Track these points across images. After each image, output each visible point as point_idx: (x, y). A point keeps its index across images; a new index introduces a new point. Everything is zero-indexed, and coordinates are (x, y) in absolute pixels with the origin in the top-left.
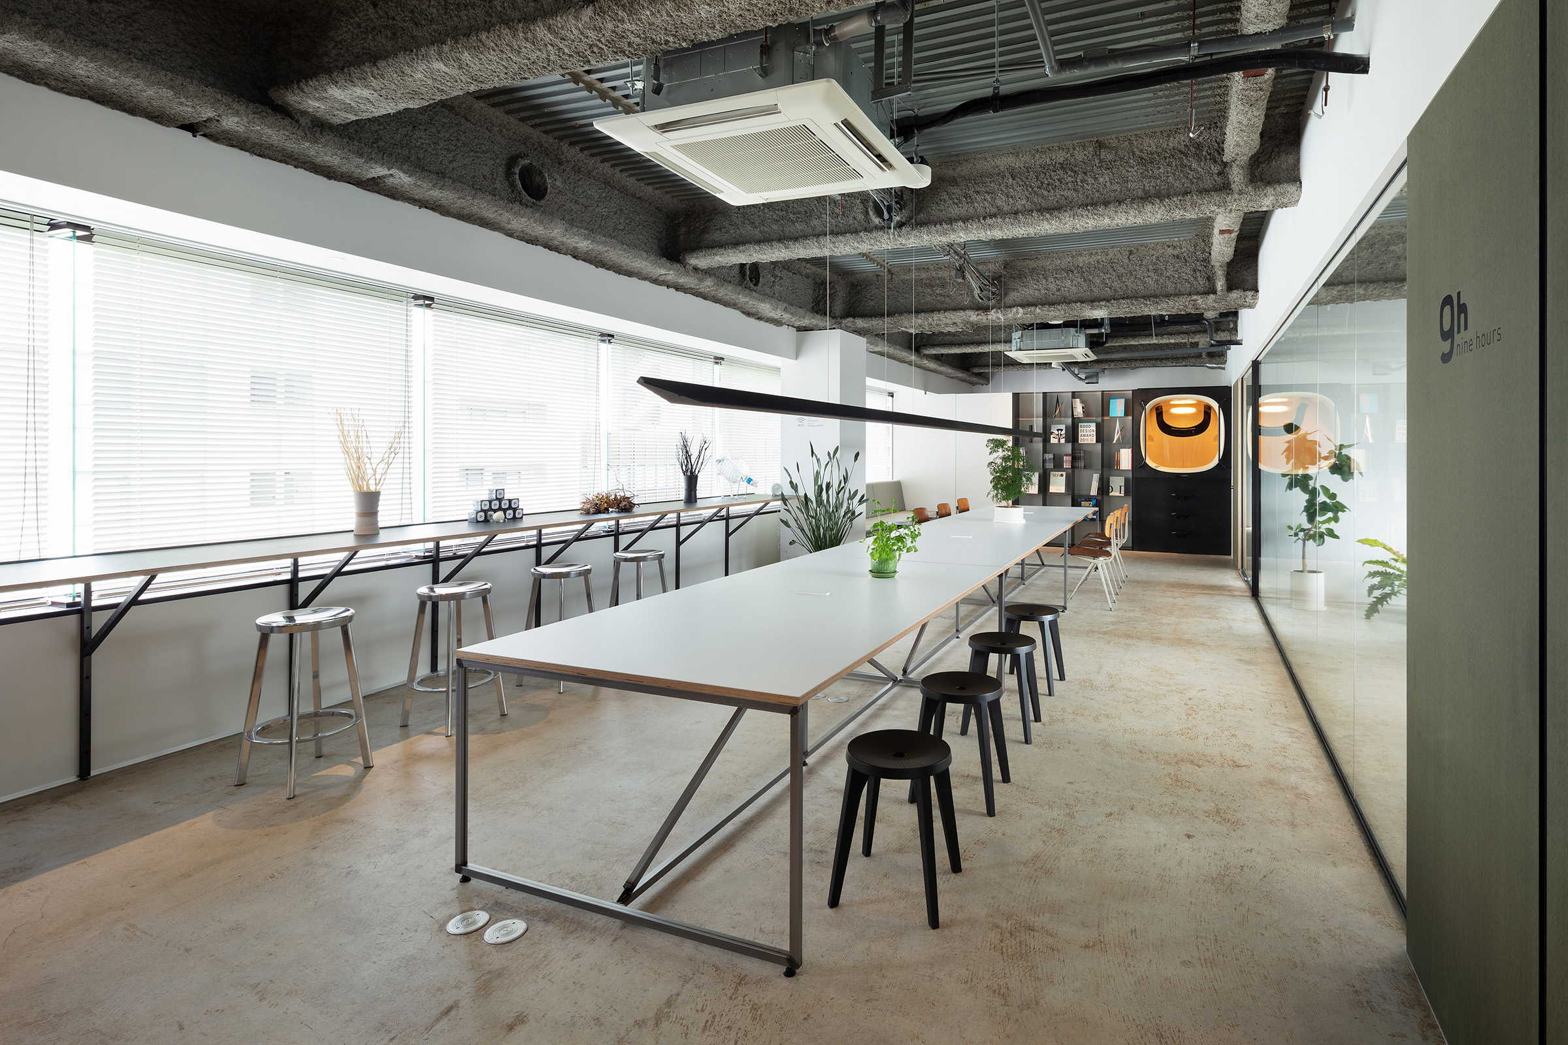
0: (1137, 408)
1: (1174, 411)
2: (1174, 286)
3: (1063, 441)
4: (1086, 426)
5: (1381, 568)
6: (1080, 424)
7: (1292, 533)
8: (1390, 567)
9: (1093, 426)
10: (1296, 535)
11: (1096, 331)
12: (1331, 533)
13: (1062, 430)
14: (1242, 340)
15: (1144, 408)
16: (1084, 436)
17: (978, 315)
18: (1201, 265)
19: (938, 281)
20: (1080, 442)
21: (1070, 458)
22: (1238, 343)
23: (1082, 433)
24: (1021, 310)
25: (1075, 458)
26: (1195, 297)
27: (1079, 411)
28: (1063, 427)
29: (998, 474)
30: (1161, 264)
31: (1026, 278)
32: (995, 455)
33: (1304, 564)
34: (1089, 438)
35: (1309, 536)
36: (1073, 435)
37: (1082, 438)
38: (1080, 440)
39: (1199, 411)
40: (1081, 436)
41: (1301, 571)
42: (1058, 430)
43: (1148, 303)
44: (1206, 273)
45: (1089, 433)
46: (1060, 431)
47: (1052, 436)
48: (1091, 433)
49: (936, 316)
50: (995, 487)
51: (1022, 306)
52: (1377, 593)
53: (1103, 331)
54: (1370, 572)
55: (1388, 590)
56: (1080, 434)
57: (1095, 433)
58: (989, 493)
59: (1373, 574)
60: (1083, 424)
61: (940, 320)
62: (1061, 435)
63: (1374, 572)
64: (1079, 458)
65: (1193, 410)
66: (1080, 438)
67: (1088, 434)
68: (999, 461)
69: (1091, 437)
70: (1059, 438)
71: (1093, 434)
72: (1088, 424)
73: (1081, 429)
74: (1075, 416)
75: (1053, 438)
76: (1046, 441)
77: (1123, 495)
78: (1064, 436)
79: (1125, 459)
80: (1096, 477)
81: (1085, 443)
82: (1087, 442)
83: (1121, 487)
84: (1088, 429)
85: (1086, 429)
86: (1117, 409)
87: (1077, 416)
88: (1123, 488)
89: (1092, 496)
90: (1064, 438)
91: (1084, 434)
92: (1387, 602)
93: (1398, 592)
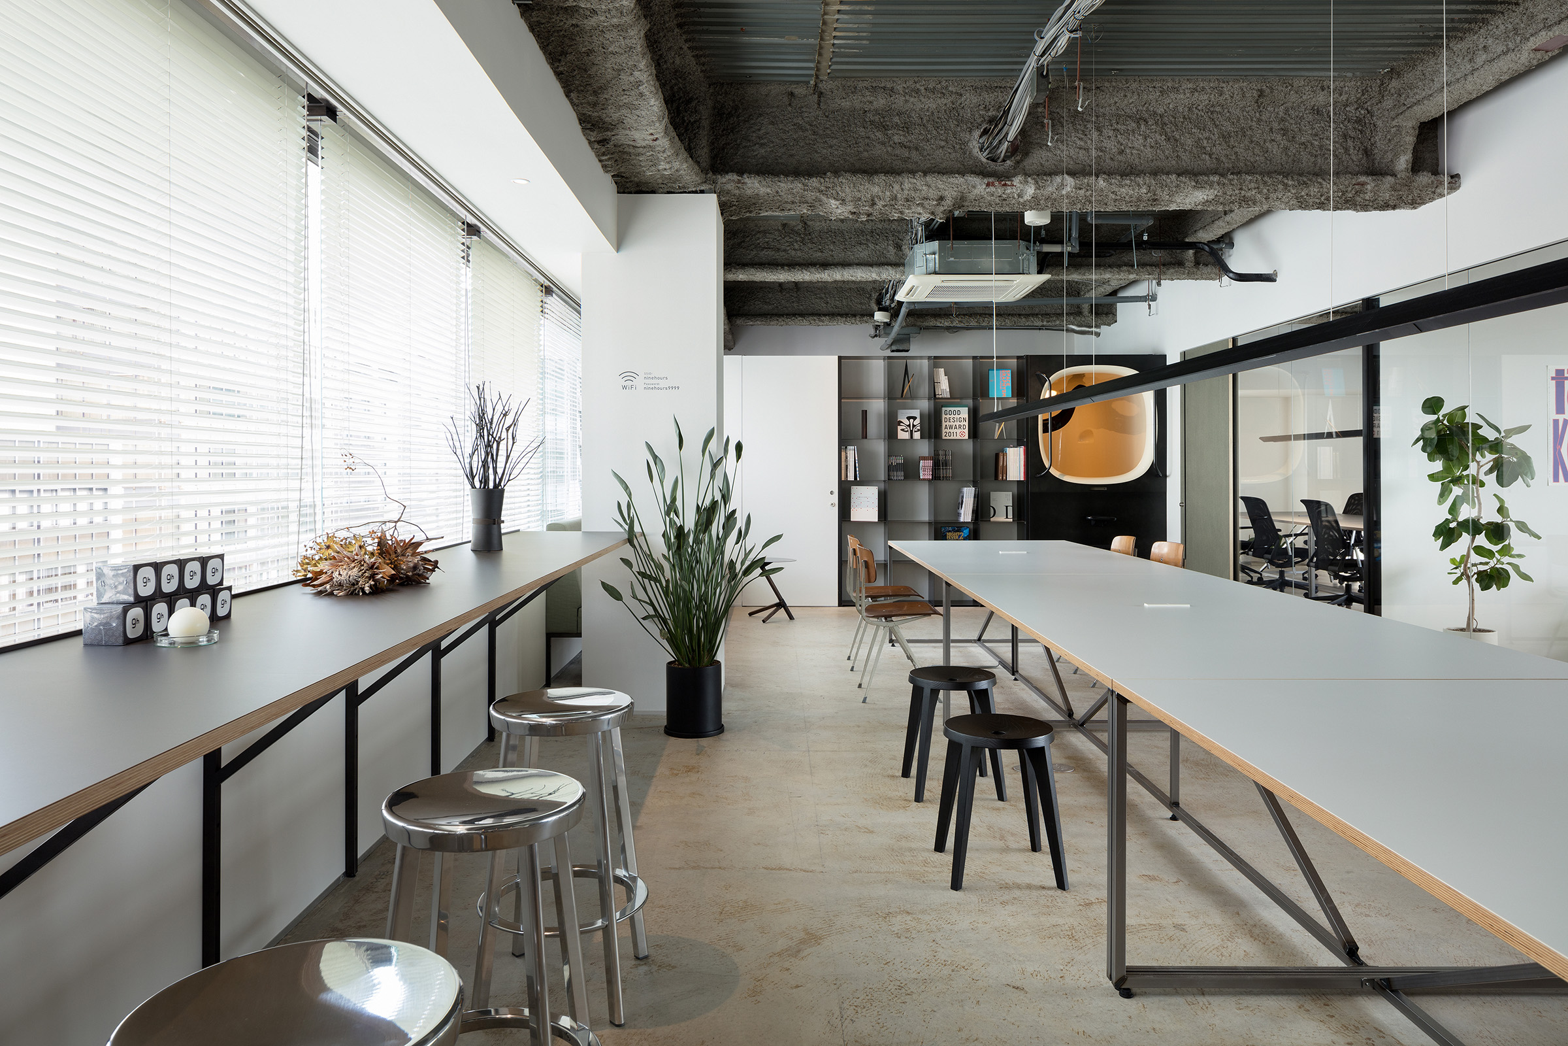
0: (1034, 384)
2: (1313, 159)
3: (917, 435)
4: (954, 413)
6: (944, 409)
9: (964, 413)
11: (1058, 248)
13: (915, 418)
16: (951, 427)
17: (988, 185)
20: (944, 438)
21: (930, 463)
23: (948, 423)
24: (1070, 181)
25: (937, 465)
26: (1362, 179)
27: (944, 386)
28: (916, 413)
34: (958, 431)
36: (932, 427)
37: (948, 431)
38: (944, 434)
40: (946, 428)
42: (909, 418)
45: (958, 424)
46: (912, 420)
47: (899, 428)
48: (962, 424)
51: (1072, 174)
56: (944, 424)
57: (967, 424)
60: (948, 409)
62: (914, 426)
64: (946, 464)
66: (944, 431)
67: (956, 424)
69: (960, 430)
70: (911, 431)
71: (964, 423)
72: (957, 409)
73: (946, 416)
74: (937, 396)
75: (903, 430)
76: (891, 435)
77: (1011, 520)
78: (919, 428)
79: (1015, 463)
80: (969, 494)
81: (952, 438)
82: (955, 438)
83: (1007, 507)
84: (957, 416)
85: (952, 416)
86: (1001, 386)
87: (940, 396)
88: (1010, 510)
89: (962, 522)
90: (918, 430)
91: (950, 424)
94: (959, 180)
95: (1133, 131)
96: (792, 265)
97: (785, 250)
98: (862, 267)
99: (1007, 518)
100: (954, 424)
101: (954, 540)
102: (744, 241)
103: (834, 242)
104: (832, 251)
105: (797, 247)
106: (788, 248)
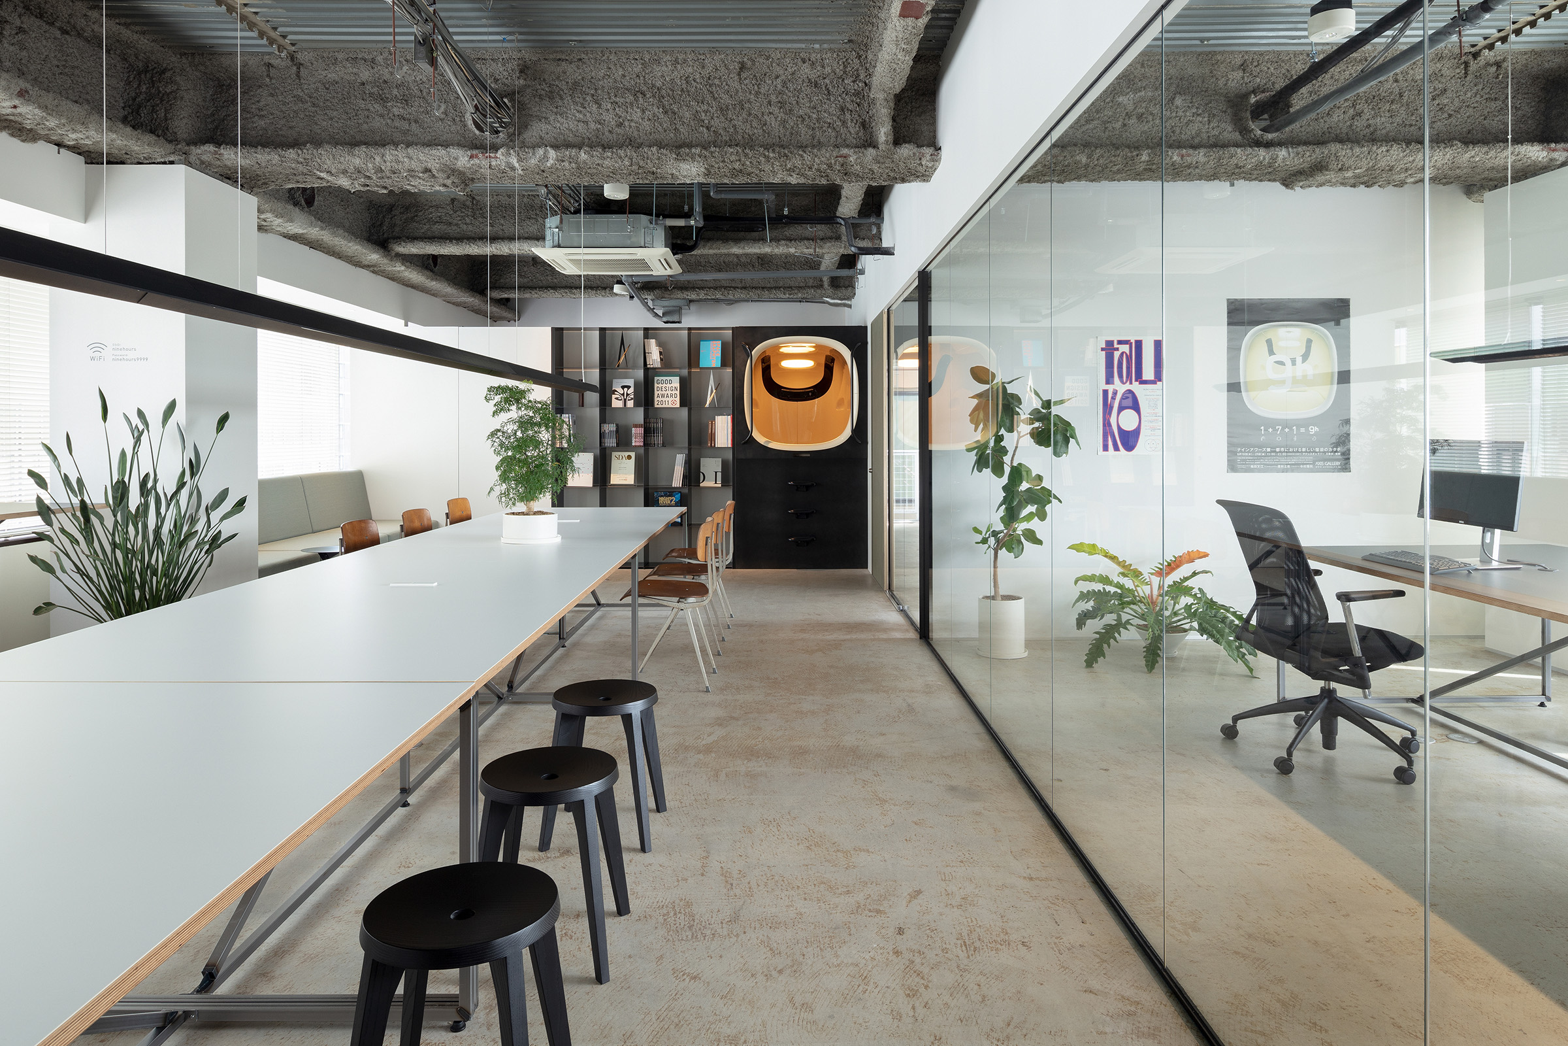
0: (740, 354)
1: (786, 364)
2: (810, 132)
3: (630, 404)
4: (666, 382)
5: (1098, 587)
6: (656, 378)
7: (979, 538)
8: (1111, 584)
9: (676, 382)
10: (985, 541)
11: (680, 223)
12: (1031, 536)
13: (629, 387)
14: (891, 248)
15: (749, 355)
16: (663, 396)
17: (472, 157)
18: (852, 101)
19: (395, 92)
20: (656, 406)
21: (641, 430)
22: (886, 252)
23: (660, 392)
24: (552, 153)
25: (648, 431)
26: (845, 151)
27: (655, 358)
28: (630, 382)
29: (510, 453)
30: (789, 94)
31: (562, 99)
32: (504, 417)
33: (995, 585)
34: (670, 399)
35: (1002, 543)
36: (645, 395)
37: (660, 399)
38: (656, 403)
39: (817, 364)
40: (658, 396)
41: (992, 598)
42: (623, 387)
43: (771, 155)
44: (859, 116)
45: (670, 392)
46: (626, 389)
47: (614, 396)
48: (673, 392)
49: (390, 154)
50: (504, 478)
51: (555, 147)
53: (692, 223)
54: (1082, 592)
56: (656, 393)
57: (678, 392)
58: (492, 489)
59: (1085, 596)
60: (660, 379)
61: (398, 162)
62: (628, 395)
63: (1089, 592)
64: (655, 431)
65: (808, 364)
66: (656, 399)
67: (668, 393)
68: (510, 428)
69: (672, 399)
70: (625, 400)
71: (676, 392)
72: (668, 378)
73: (658, 385)
74: (648, 366)
75: (617, 399)
76: (605, 402)
77: (720, 485)
78: (632, 396)
79: (723, 431)
80: (680, 459)
81: (664, 406)
82: (667, 406)
83: (716, 472)
84: (668, 385)
85: (664, 385)
86: (711, 354)
87: (652, 366)
88: (719, 475)
89: (675, 488)
90: (632, 399)
91: (662, 393)
92: (1115, 639)
93: (1128, 622)
94: (441, 152)
95: (631, 104)
96: (460, 239)
97: (457, 225)
98: (529, 241)
99: (716, 483)
100: (666, 393)
101: (666, 506)
102: (417, 216)
103: (505, 217)
104: (503, 225)
105: (468, 221)
106: (460, 222)
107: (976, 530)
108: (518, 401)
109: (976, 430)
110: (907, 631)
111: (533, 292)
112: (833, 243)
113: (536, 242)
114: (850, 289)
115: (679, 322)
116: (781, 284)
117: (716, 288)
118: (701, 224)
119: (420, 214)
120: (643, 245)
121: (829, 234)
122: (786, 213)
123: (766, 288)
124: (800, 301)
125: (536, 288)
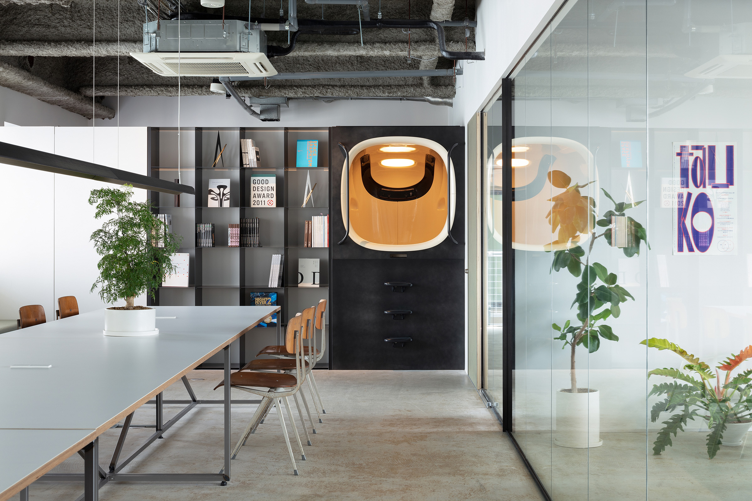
0: (337, 154)
1: (387, 163)
3: (226, 204)
4: (262, 182)
5: (670, 380)
6: (252, 178)
7: (558, 334)
8: (681, 377)
9: (272, 182)
10: (563, 337)
11: (276, 28)
12: (607, 332)
13: (225, 187)
14: (484, 53)
15: (346, 155)
16: (259, 196)
20: (252, 206)
21: (237, 231)
22: (479, 57)
23: (256, 192)
25: (244, 231)
27: (251, 159)
28: (226, 182)
29: (111, 252)
32: (106, 218)
33: (573, 379)
34: (266, 199)
35: (579, 339)
36: (241, 195)
37: (256, 199)
38: (252, 203)
39: (419, 164)
40: (254, 196)
41: (570, 391)
42: (219, 187)
45: (266, 192)
46: (222, 189)
47: (210, 196)
48: (270, 192)
50: (106, 275)
52: (665, 416)
53: (287, 28)
54: (655, 386)
55: (679, 410)
56: (252, 193)
57: (274, 193)
58: (95, 285)
59: (658, 389)
60: (257, 178)
62: (224, 194)
63: (661, 385)
64: (252, 231)
65: (409, 163)
66: (252, 199)
68: (112, 228)
69: (268, 199)
70: (221, 200)
71: (272, 192)
72: (265, 178)
73: (254, 185)
74: (245, 166)
75: (213, 199)
76: (201, 203)
77: (318, 286)
78: (229, 196)
79: (319, 231)
80: (276, 261)
81: (260, 206)
82: (263, 206)
83: (314, 273)
84: (265, 185)
85: (261, 185)
86: (308, 155)
87: (248, 166)
88: (317, 276)
89: (271, 288)
90: (228, 199)
91: (258, 193)
92: (681, 428)
93: (694, 412)
96: (58, 41)
97: (55, 27)
98: (126, 44)
99: (314, 283)
100: (262, 193)
101: (262, 305)
102: (16, 18)
103: (102, 19)
104: (100, 28)
105: (66, 23)
106: (58, 25)
107: (556, 327)
108: (118, 204)
109: (553, 231)
110: (493, 425)
111: (129, 91)
112: (427, 46)
113: (133, 44)
114: (450, 87)
115: (278, 120)
116: (381, 82)
117: (314, 86)
118: (295, 29)
119: (19, 16)
120: (238, 49)
121: (424, 36)
122: (380, 16)
123: (365, 86)
124: (401, 99)
125: (131, 86)
